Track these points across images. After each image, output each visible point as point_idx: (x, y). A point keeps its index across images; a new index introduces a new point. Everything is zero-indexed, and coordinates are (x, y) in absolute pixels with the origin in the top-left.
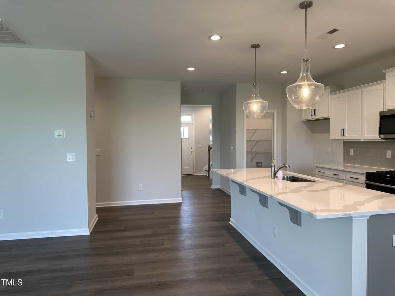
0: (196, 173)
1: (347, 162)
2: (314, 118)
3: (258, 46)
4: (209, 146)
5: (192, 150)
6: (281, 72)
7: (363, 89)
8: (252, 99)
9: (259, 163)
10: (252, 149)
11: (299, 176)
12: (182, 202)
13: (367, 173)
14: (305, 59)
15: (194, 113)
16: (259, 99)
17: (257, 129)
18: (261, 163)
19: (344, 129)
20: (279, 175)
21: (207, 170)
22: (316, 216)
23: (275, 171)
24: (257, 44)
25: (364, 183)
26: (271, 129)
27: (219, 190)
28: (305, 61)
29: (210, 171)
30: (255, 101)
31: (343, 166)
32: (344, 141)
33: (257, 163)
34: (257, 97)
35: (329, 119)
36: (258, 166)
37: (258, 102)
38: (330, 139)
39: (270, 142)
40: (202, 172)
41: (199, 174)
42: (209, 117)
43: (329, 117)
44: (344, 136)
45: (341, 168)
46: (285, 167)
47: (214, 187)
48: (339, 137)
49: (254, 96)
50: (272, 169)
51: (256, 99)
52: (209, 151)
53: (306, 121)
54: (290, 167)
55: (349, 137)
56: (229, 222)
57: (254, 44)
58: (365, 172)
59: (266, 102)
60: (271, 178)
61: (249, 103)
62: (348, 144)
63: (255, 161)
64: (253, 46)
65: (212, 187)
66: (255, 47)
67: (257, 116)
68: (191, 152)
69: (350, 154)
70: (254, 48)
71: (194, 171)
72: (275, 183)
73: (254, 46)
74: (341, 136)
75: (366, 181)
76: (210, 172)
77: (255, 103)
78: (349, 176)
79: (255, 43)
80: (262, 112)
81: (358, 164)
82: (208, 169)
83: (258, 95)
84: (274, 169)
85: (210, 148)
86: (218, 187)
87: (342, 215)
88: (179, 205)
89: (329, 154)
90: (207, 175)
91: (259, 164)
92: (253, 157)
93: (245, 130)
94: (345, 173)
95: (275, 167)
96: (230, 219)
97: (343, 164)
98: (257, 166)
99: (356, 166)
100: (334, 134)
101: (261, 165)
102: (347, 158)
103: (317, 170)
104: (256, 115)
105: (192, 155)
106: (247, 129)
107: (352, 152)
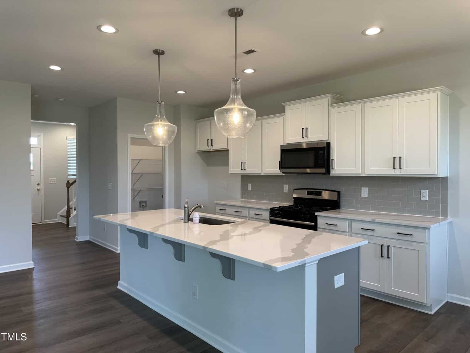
0: (45, 221)
1: (245, 198)
2: (211, 149)
3: (163, 53)
4: (68, 181)
5: (39, 187)
6: (178, 91)
7: (264, 121)
8: (156, 121)
9: (143, 202)
10: (133, 185)
11: (211, 217)
12: (34, 267)
13: (271, 209)
14: (236, 78)
15: (43, 134)
16: (165, 121)
17: (141, 160)
18: (145, 202)
19: (244, 162)
20: (196, 217)
21: (66, 216)
22: (276, 268)
23: (188, 213)
24: (162, 50)
25: (268, 219)
26: (160, 160)
27: (88, 242)
28: (235, 81)
29: (70, 216)
30: (160, 123)
31: (241, 202)
32: (241, 175)
33: (141, 202)
34: (162, 119)
35: (228, 150)
36: (142, 206)
37: (164, 125)
38: (229, 172)
39: (160, 176)
40: (57, 219)
41: (50, 221)
42: (66, 140)
43: (228, 149)
44: (244, 169)
45: (239, 204)
46: (199, 208)
47: (80, 238)
48: (238, 171)
49: (159, 116)
50: (185, 211)
51: (161, 121)
52: (68, 188)
53: (202, 152)
54: (204, 206)
55: (250, 170)
56: (118, 286)
57: (158, 50)
58: (269, 208)
59: (174, 125)
60: (184, 222)
61: (153, 125)
62: (246, 178)
63: (138, 200)
64: (156, 52)
65: (77, 239)
66: (159, 53)
67: (163, 143)
68: (38, 190)
69: (249, 189)
70: (157, 54)
71: (43, 218)
72: (189, 228)
73: (158, 51)
74: (241, 169)
75: (271, 217)
76: (70, 218)
77: (160, 126)
78: (252, 212)
79: (159, 48)
80: (169, 137)
81: (256, 199)
82: (66, 214)
83: (164, 116)
84: (188, 211)
85: (69, 185)
86: (87, 238)
87: (299, 262)
88: (30, 271)
89: (225, 189)
90: (65, 223)
91: (143, 204)
92: (135, 195)
93: (130, 160)
94: (248, 209)
95: (189, 208)
96: (119, 282)
97: (240, 199)
98: (140, 205)
99: (254, 202)
100: (234, 168)
101: (146, 205)
102: (245, 193)
103: (218, 208)
104: (161, 142)
105: (39, 194)
106: (132, 158)
107: (250, 187)
